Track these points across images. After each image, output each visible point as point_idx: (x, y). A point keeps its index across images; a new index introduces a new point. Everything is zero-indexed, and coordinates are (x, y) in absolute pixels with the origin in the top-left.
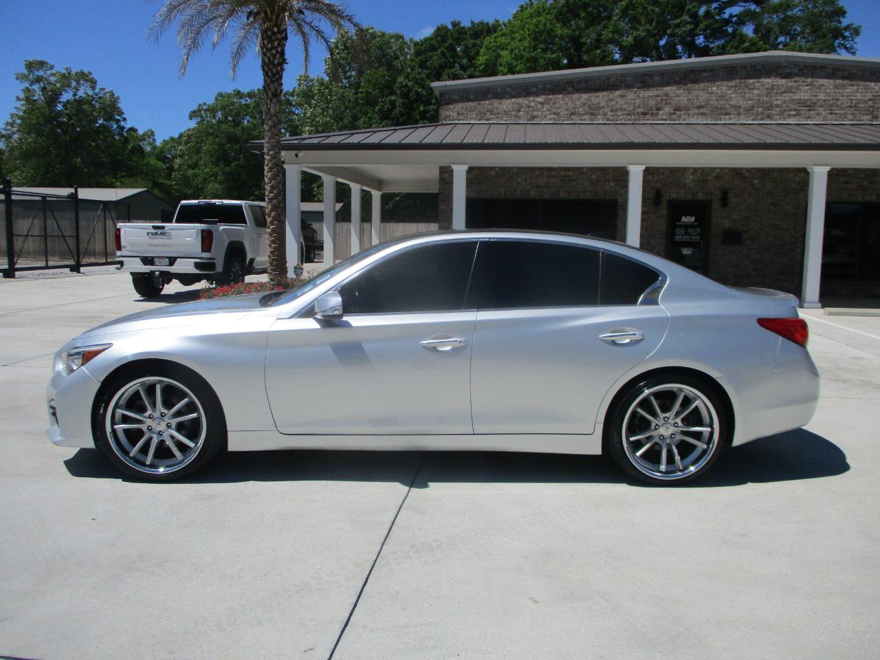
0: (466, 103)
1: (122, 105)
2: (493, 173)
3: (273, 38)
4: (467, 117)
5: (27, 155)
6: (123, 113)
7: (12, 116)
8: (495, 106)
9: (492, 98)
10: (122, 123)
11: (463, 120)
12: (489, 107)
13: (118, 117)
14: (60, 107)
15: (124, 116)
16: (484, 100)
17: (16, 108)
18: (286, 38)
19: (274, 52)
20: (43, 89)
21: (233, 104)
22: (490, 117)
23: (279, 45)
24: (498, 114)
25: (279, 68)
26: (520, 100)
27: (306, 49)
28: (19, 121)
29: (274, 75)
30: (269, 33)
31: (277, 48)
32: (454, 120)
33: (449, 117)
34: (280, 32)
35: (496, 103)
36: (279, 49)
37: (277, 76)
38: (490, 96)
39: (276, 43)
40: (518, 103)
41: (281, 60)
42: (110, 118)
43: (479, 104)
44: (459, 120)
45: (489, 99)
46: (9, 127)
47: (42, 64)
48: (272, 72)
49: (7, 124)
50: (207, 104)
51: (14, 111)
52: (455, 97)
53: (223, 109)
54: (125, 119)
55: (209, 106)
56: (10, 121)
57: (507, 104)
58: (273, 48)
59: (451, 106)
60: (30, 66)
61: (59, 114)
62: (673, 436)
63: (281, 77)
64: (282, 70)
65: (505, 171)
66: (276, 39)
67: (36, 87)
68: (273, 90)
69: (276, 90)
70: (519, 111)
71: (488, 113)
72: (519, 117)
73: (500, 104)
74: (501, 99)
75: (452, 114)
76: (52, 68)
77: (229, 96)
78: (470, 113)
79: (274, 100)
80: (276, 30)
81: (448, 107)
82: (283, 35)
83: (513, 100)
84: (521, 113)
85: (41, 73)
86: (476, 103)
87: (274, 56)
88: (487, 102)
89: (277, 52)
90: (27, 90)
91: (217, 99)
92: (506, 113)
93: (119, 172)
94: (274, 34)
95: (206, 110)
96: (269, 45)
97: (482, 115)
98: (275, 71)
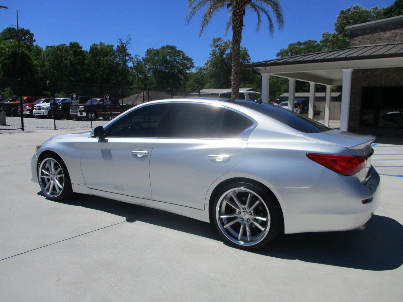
0: (364, 36)
1: (249, 53)
2: (378, 73)
3: (237, 15)
4: (365, 43)
5: (212, 76)
6: (249, 56)
7: (208, 61)
8: (381, 35)
9: (379, 32)
10: (249, 61)
11: (362, 45)
12: (378, 36)
13: (247, 58)
14: (225, 56)
15: (249, 57)
16: (376, 33)
17: (209, 58)
18: (244, 14)
19: (237, 21)
20: (219, 49)
21: (296, 48)
22: (378, 42)
23: (239, 18)
24: (383, 40)
25: (239, 29)
26: (397, 31)
27: (259, 18)
28: (210, 63)
29: (237, 32)
30: (235, 13)
31: (239, 19)
32: (358, 45)
33: (354, 44)
34: (240, 11)
35: (382, 34)
36: (240, 20)
37: (238, 32)
38: (379, 30)
39: (238, 17)
40: (395, 33)
41: (240, 25)
42: (244, 59)
43: (372, 36)
44: (360, 45)
45: (378, 32)
46: (206, 65)
47: (219, 39)
48: (236, 30)
49: (206, 64)
50: (284, 49)
51: (209, 59)
52: (359, 33)
53: (291, 51)
54: (250, 59)
55: (285, 50)
56: (207, 63)
57: (388, 34)
58: (237, 19)
59: (356, 38)
60: (214, 41)
61: (224, 59)
62: (248, 220)
63: (240, 32)
64: (241, 29)
65: (386, 71)
66: (238, 15)
67: (217, 49)
68: (236, 39)
69: (237, 39)
70: (396, 37)
71: (377, 40)
72: (396, 41)
73: (384, 34)
74: (385, 31)
75: (356, 42)
76: (222, 41)
77: (294, 44)
78: (367, 41)
79: (236, 43)
80: (238, 11)
81: (355, 38)
82: (242, 13)
83: (393, 31)
84: (397, 38)
85: (218, 43)
86: (370, 35)
87: (237, 23)
88: (377, 34)
89: (238, 21)
90: (214, 50)
91: (289, 47)
92: (388, 39)
93: (245, 82)
94: (237, 13)
95: (284, 52)
96: (235, 19)
97: (374, 41)
98: (237, 30)
